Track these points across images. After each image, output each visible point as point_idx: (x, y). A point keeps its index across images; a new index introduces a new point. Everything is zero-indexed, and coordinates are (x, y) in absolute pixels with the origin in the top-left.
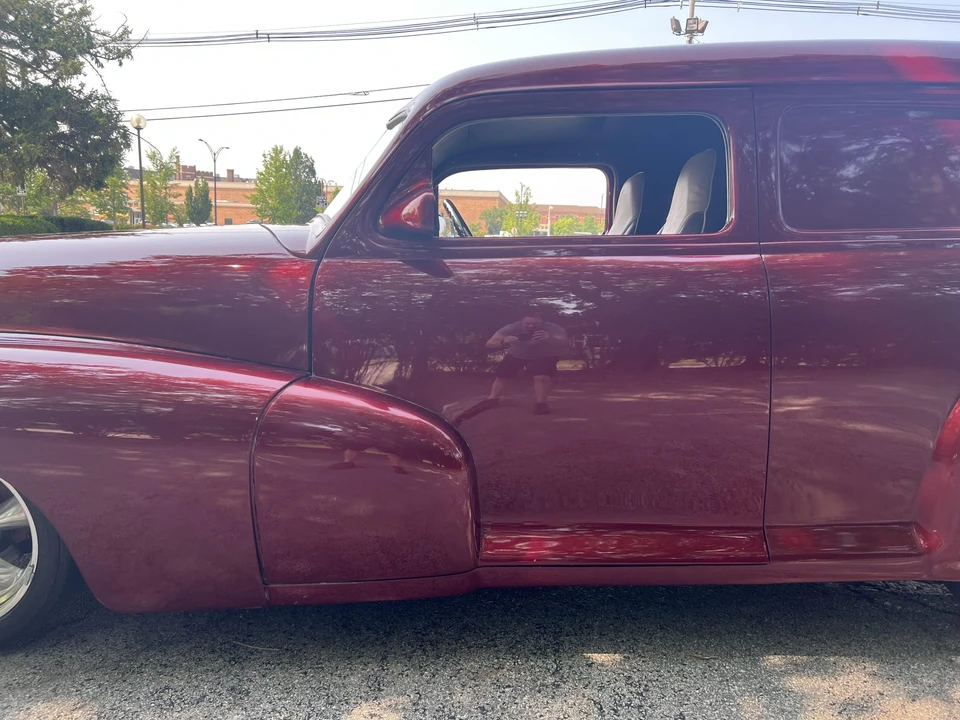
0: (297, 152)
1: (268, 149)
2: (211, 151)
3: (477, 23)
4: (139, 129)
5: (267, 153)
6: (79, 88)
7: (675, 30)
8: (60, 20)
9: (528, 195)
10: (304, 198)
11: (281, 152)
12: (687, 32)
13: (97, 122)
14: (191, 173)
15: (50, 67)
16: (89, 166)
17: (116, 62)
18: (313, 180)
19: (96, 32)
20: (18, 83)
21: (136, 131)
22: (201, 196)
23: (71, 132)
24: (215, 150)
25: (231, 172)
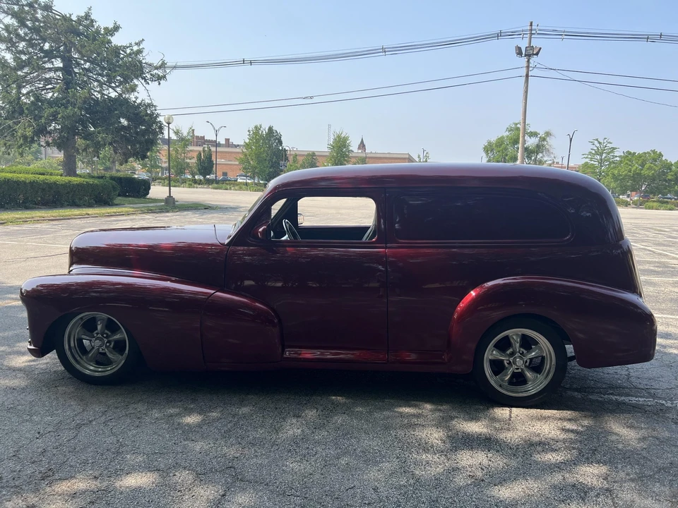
0: (270, 129)
1: (252, 127)
2: (214, 129)
3: (385, 52)
4: (169, 123)
5: (251, 129)
6: (134, 100)
7: (518, 54)
8: (125, 57)
9: (427, 157)
10: (274, 160)
11: (260, 129)
12: (526, 55)
13: (144, 120)
14: (201, 141)
15: (117, 84)
16: (138, 146)
17: (157, 83)
18: (280, 148)
19: (146, 63)
20: (99, 96)
21: (167, 125)
22: (207, 158)
23: (129, 124)
24: (217, 129)
25: (227, 140)
